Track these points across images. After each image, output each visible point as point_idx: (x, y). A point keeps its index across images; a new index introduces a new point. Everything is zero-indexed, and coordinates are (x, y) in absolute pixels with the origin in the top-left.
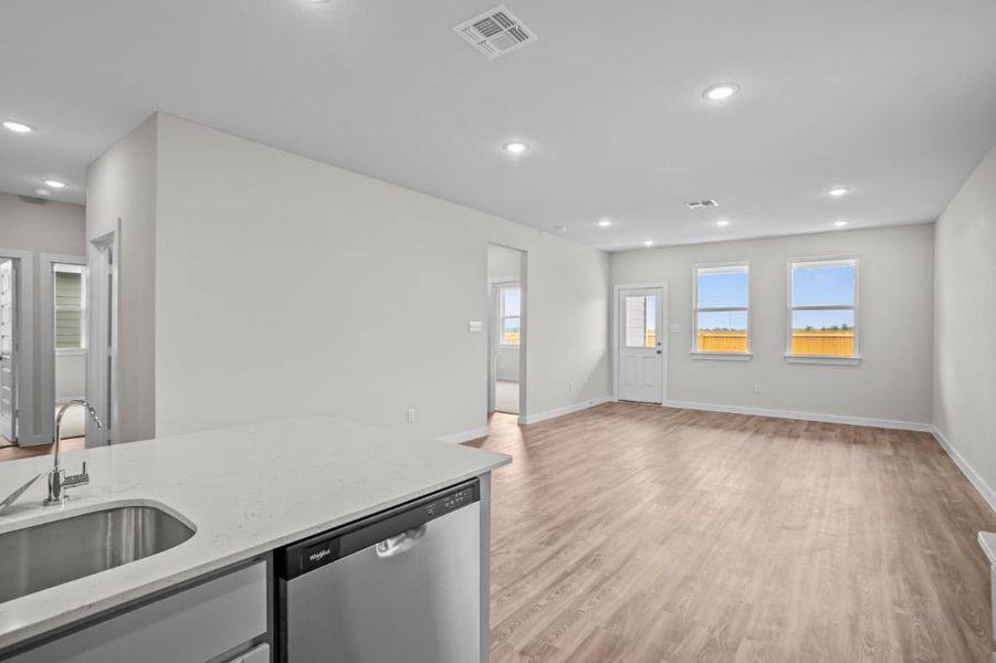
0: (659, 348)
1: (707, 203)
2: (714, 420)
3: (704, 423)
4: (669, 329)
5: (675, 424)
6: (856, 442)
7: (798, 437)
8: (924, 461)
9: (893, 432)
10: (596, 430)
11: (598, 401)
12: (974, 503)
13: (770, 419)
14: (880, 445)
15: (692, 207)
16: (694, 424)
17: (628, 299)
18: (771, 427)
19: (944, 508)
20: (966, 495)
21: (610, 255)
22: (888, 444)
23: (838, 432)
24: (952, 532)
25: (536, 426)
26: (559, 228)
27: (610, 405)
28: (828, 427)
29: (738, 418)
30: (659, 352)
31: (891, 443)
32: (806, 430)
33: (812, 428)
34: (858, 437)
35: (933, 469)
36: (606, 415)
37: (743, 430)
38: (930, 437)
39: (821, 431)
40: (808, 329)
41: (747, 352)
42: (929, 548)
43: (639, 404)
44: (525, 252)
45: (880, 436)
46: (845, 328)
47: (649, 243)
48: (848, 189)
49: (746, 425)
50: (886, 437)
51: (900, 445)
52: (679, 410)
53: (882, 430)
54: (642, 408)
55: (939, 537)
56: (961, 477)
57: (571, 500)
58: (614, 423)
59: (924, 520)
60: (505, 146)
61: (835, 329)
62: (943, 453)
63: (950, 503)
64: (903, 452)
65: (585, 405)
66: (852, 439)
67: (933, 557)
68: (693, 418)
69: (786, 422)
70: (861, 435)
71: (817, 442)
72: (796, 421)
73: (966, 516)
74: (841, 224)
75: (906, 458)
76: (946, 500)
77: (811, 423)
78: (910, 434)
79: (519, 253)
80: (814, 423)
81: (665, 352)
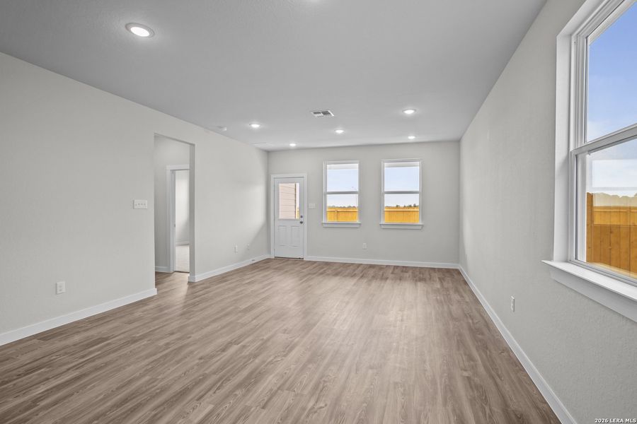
0: (302, 220)
1: (326, 113)
2: (335, 270)
3: (329, 272)
4: (308, 206)
5: (309, 274)
6: (421, 280)
7: (387, 279)
8: (457, 291)
9: (440, 270)
10: (249, 283)
11: (257, 259)
12: (486, 321)
13: (372, 266)
14: (433, 281)
15: (316, 115)
16: (322, 274)
17: (280, 185)
18: (372, 272)
19: (470, 329)
20: (481, 316)
21: (268, 153)
22: (438, 280)
23: (410, 273)
24: (477, 350)
25: (202, 283)
26: (221, 127)
27: (268, 261)
28: (405, 269)
29: (351, 267)
30: (301, 223)
31: (439, 278)
32: (392, 273)
33: (396, 271)
34: (421, 276)
35: (462, 296)
36: (261, 270)
37: (353, 276)
38: (458, 272)
39: (400, 273)
40: (397, 206)
41: (358, 222)
42: (466, 370)
43: (288, 259)
44: (193, 145)
45: (433, 274)
46: (415, 206)
47: (293, 145)
48: (415, 110)
49: (356, 272)
50: (436, 274)
51: (443, 279)
52: (315, 262)
53: (434, 269)
54: (290, 262)
55: (471, 358)
56: (477, 301)
57: (197, 361)
58: (266, 276)
59: (461, 343)
60: (127, 27)
61: (410, 206)
62: (466, 283)
63: (473, 323)
64: (446, 285)
65: (248, 262)
66: (417, 278)
67: (468, 378)
68: (322, 268)
69: (381, 268)
70: (423, 274)
71: (398, 281)
72: (387, 266)
73: (482, 334)
74: (412, 138)
75: (447, 290)
76: (470, 321)
77: (396, 267)
78: (448, 271)
79: (189, 145)
80: (397, 267)
81: (305, 223)
